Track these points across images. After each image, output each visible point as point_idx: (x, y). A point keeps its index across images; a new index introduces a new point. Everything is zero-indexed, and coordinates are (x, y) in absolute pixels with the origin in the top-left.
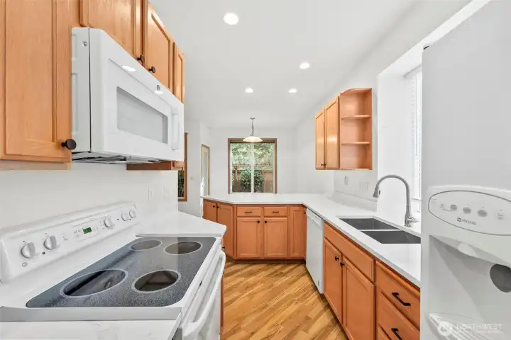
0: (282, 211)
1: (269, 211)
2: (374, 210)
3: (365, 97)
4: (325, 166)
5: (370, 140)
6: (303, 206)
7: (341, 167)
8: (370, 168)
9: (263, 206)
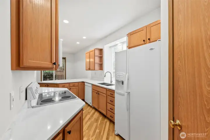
0: (76, 84)
1: (71, 85)
2: (104, 81)
3: (101, 51)
4: (89, 69)
5: (102, 62)
6: (83, 82)
7: (95, 70)
8: (102, 70)
9: (69, 83)
